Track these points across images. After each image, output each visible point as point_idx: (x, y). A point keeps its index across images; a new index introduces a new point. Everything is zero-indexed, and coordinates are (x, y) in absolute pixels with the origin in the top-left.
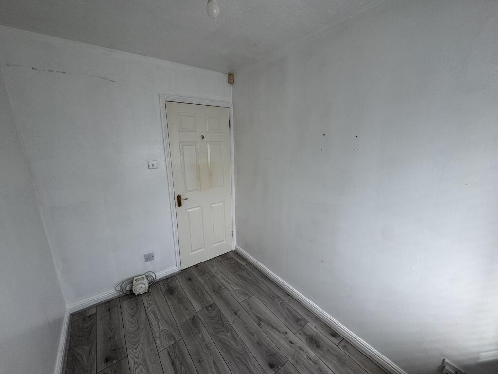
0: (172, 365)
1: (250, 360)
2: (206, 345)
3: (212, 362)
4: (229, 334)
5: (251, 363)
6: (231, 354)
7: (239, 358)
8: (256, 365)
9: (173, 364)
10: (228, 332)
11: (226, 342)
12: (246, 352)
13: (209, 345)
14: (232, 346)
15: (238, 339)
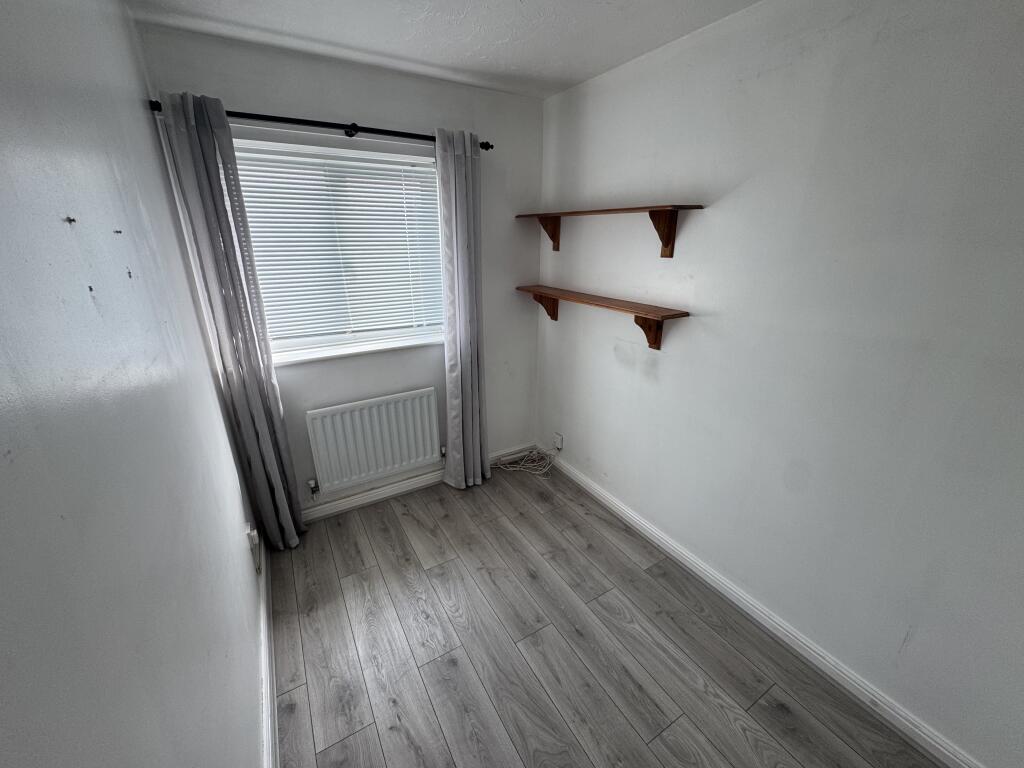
0: (640, 686)
1: (490, 678)
2: (583, 721)
3: (563, 681)
4: (533, 744)
5: (488, 670)
6: (528, 694)
7: (512, 683)
8: (480, 666)
9: (640, 688)
10: (536, 750)
11: (540, 723)
12: (497, 694)
13: (577, 719)
14: (526, 710)
15: (512, 729)
